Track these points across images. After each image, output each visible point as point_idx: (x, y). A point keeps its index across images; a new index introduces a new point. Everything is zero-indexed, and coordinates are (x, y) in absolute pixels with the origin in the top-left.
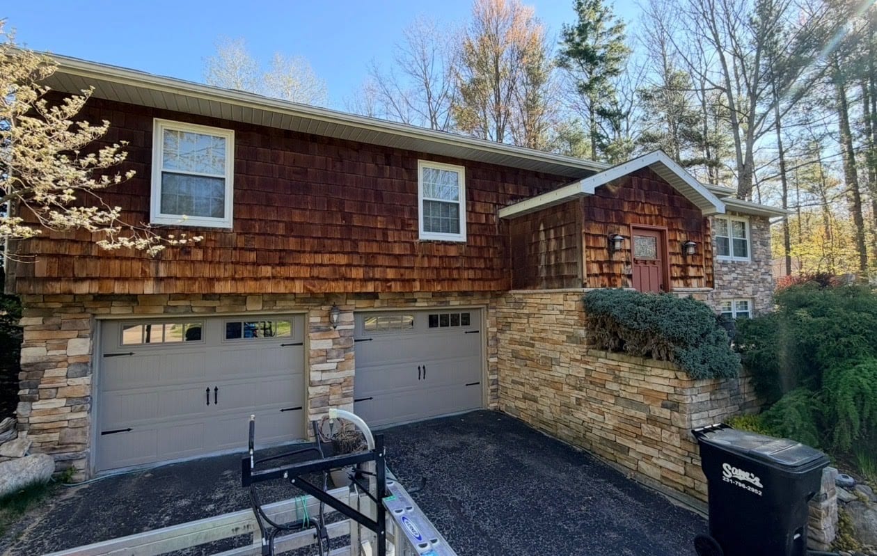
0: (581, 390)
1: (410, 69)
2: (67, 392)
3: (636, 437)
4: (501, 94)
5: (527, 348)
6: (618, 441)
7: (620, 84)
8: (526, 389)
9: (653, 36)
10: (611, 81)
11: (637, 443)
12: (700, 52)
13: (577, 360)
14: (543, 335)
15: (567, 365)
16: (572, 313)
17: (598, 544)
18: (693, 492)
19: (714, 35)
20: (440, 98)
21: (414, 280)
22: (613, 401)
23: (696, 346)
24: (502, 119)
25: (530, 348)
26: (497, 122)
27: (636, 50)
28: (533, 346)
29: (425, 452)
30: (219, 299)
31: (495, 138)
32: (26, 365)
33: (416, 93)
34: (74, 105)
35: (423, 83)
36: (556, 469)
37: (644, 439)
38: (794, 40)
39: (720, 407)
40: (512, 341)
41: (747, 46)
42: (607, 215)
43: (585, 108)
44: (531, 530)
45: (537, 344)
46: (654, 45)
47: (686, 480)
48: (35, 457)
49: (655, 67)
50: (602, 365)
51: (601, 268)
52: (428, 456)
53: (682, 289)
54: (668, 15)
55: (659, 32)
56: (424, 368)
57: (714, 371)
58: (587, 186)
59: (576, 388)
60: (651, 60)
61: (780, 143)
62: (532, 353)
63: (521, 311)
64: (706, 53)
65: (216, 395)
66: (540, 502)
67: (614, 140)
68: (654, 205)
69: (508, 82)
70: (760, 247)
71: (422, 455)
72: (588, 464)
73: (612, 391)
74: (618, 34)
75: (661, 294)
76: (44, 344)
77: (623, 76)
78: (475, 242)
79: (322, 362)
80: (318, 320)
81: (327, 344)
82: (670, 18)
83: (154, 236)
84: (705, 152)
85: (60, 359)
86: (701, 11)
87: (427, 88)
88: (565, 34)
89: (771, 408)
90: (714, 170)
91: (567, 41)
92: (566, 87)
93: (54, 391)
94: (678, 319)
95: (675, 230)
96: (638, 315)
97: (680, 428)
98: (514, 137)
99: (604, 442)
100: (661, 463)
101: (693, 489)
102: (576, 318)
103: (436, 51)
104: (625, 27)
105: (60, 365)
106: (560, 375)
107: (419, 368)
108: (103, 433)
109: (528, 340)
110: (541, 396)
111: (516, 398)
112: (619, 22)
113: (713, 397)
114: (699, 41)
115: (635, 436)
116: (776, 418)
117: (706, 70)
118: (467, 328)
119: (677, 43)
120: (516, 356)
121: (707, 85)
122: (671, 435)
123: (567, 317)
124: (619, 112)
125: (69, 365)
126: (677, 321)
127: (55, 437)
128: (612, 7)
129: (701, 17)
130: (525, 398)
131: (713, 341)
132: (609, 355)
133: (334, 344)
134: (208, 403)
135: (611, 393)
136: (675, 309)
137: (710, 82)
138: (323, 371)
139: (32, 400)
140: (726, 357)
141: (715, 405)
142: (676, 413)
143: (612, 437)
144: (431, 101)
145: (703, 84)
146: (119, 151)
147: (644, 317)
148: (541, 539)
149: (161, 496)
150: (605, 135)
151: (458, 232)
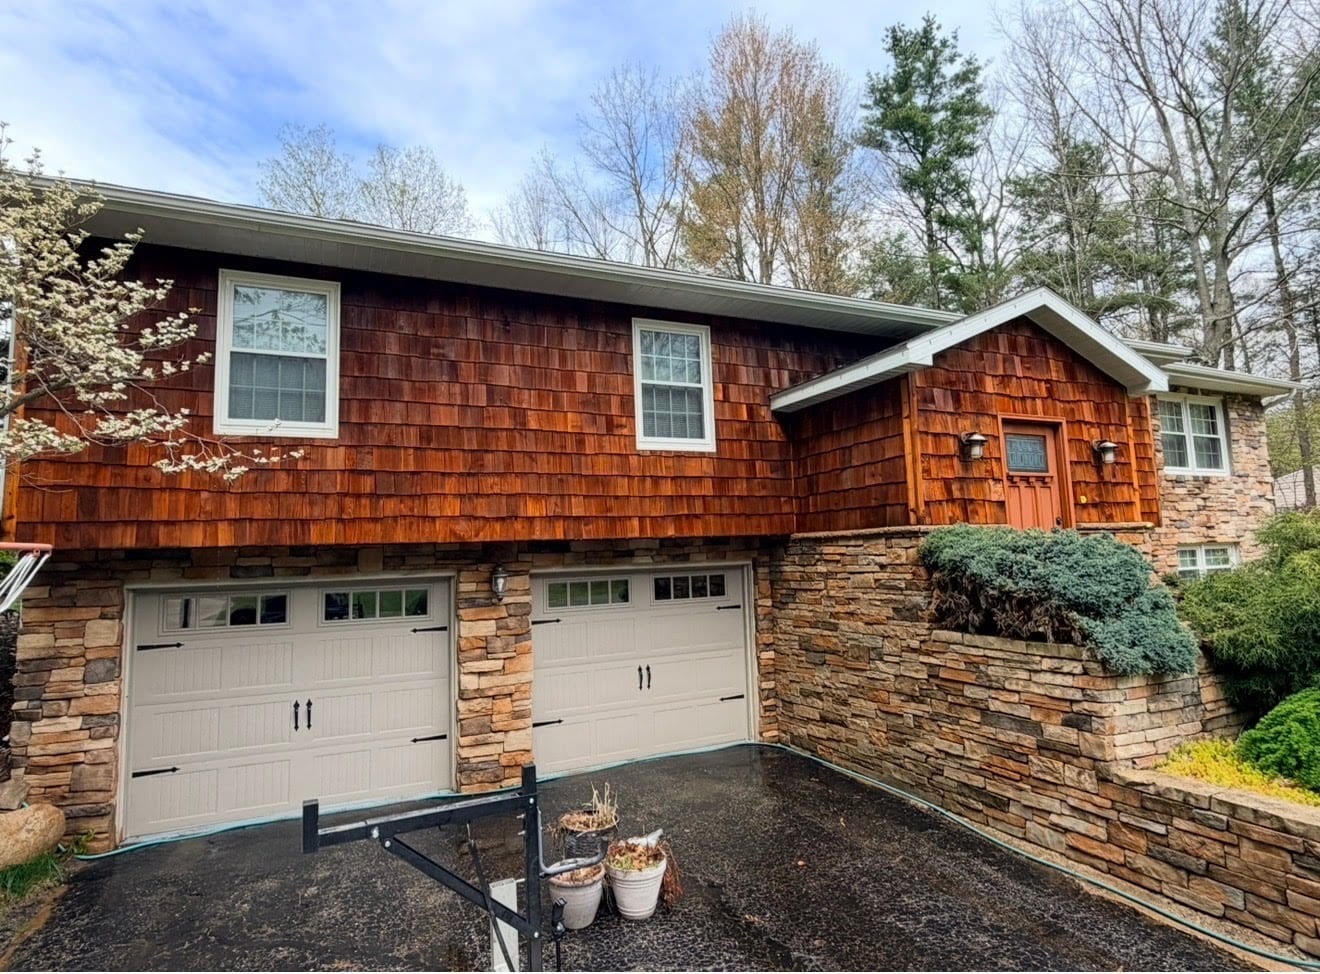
0: (922, 702)
1: (606, 162)
2: (84, 705)
3: (1021, 780)
4: (767, 198)
5: (826, 633)
6: (989, 788)
7: (978, 169)
8: (826, 705)
9: (1035, 85)
10: (961, 164)
11: (1021, 790)
12: (1121, 107)
13: (914, 650)
14: (852, 607)
15: (897, 659)
16: (900, 569)
17: (956, 951)
18: (1124, 871)
19: (1144, 78)
20: (658, 209)
21: (630, 518)
22: (977, 718)
23: (1117, 616)
24: (769, 240)
25: (830, 633)
26: (760, 245)
27: (1004, 109)
28: (835, 628)
29: (655, 810)
30: (315, 555)
31: (757, 273)
32: (24, 662)
33: (617, 203)
34: (116, 257)
35: (629, 185)
36: (881, 837)
37: (1035, 783)
38: (1293, 80)
39: (1167, 724)
40: (799, 622)
41: (1206, 93)
42: (957, 401)
43: (917, 213)
44: (841, 929)
45: (844, 624)
46: (1036, 99)
47: (1111, 852)
48: (38, 809)
49: (1039, 137)
50: (956, 656)
51: (949, 491)
52: (660, 816)
53: (1095, 525)
54: (1058, 47)
55: (1045, 76)
56: (648, 669)
57: (1151, 661)
58: (920, 352)
59: (912, 698)
60: (1032, 125)
61: (1279, 262)
62: (835, 640)
63: (813, 569)
64: (1134, 110)
65: (309, 712)
66: (855, 887)
67: (970, 267)
68: (1039, 381)
69: (777, 177)
70: (1246, 449)
71: (651, 814)
72: (939, 829)
73: (974, 701)
74: (969, 85)
75: (1055, 532)
76: (49, 630)
77: (982, 155)
78: (732, 451)
79: (479, 658)
80: (472, 587)
81: (487, 628)
82: (1062, 53)
83: (231, 452)
84: (1140, 282)
85: (75, 652)
86: (1118, 37)
87: (638, 193)
88: (873, 90)
89: (1258, 726)
90: (1159, 315)
91: (877, 103)
92: (881, 179)
93: (63, 704)
94: (1083, 572)
95: (1079, 422)
96: (1015, 567)
97: (1095, 760)
98: (791, 271)
99: (966, 791)
100: (1066, 822)
101: (1123, 865)
102: (909, 577)
103: (651, 130)
104: (980, 72)
105: (73, 662)
106: (884, 676)
107: (640, 670)
108: (135, 775)
109: (827, 618)
110: (854, 715)
111: (809, 720)
112: (969, 63)
113: (1152, 707)
114: (1117, 88)
115: (1017, 777)
116: (1266, 742)
117: (1135, 139)
118: (719, 601)
119: (1076, 94)
120: (806, 646)
121: (1137, 166)
122: (1079, 774)
123: (893, 576)
124: (978, 218)
125: (88, 661)
126: (1082, 576)
127: (64, 777)
128: (955, 38)
129: (1119, 48)
130: (824, 720)
131: (1147, 608)
132: (968, 637)
133: (498, 628)
134: (296, 727)
135: (975, 704)
136: (1078, 556)
137: (1141, 160)
138: (480, 674)
139: (31, 718)
140: (1171, 634)
141: (1156, 719)
142: (1088, 735)
143: (978, 781)
144: (645, 214)
145: (1130, 164)
146: (186, 324)
147: (1024, 569)
148: (857, 942)
149: (231, 874)
150: (953, 258)
151: (701, 435)
